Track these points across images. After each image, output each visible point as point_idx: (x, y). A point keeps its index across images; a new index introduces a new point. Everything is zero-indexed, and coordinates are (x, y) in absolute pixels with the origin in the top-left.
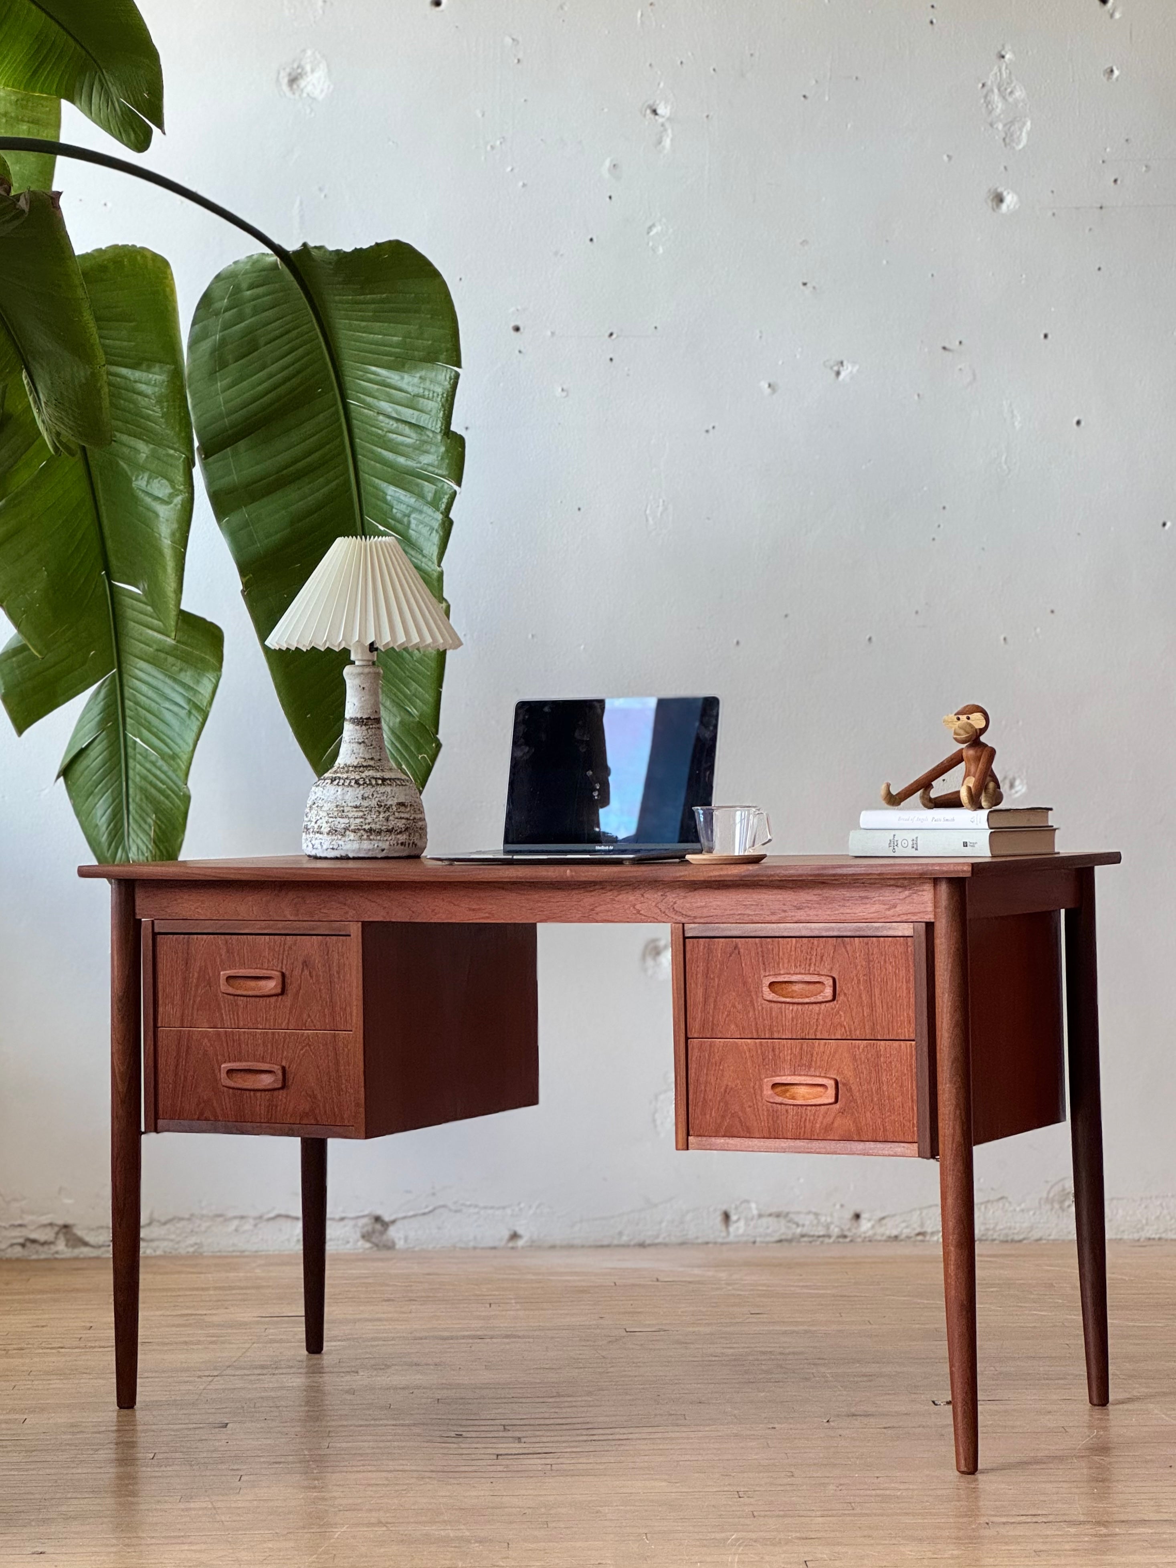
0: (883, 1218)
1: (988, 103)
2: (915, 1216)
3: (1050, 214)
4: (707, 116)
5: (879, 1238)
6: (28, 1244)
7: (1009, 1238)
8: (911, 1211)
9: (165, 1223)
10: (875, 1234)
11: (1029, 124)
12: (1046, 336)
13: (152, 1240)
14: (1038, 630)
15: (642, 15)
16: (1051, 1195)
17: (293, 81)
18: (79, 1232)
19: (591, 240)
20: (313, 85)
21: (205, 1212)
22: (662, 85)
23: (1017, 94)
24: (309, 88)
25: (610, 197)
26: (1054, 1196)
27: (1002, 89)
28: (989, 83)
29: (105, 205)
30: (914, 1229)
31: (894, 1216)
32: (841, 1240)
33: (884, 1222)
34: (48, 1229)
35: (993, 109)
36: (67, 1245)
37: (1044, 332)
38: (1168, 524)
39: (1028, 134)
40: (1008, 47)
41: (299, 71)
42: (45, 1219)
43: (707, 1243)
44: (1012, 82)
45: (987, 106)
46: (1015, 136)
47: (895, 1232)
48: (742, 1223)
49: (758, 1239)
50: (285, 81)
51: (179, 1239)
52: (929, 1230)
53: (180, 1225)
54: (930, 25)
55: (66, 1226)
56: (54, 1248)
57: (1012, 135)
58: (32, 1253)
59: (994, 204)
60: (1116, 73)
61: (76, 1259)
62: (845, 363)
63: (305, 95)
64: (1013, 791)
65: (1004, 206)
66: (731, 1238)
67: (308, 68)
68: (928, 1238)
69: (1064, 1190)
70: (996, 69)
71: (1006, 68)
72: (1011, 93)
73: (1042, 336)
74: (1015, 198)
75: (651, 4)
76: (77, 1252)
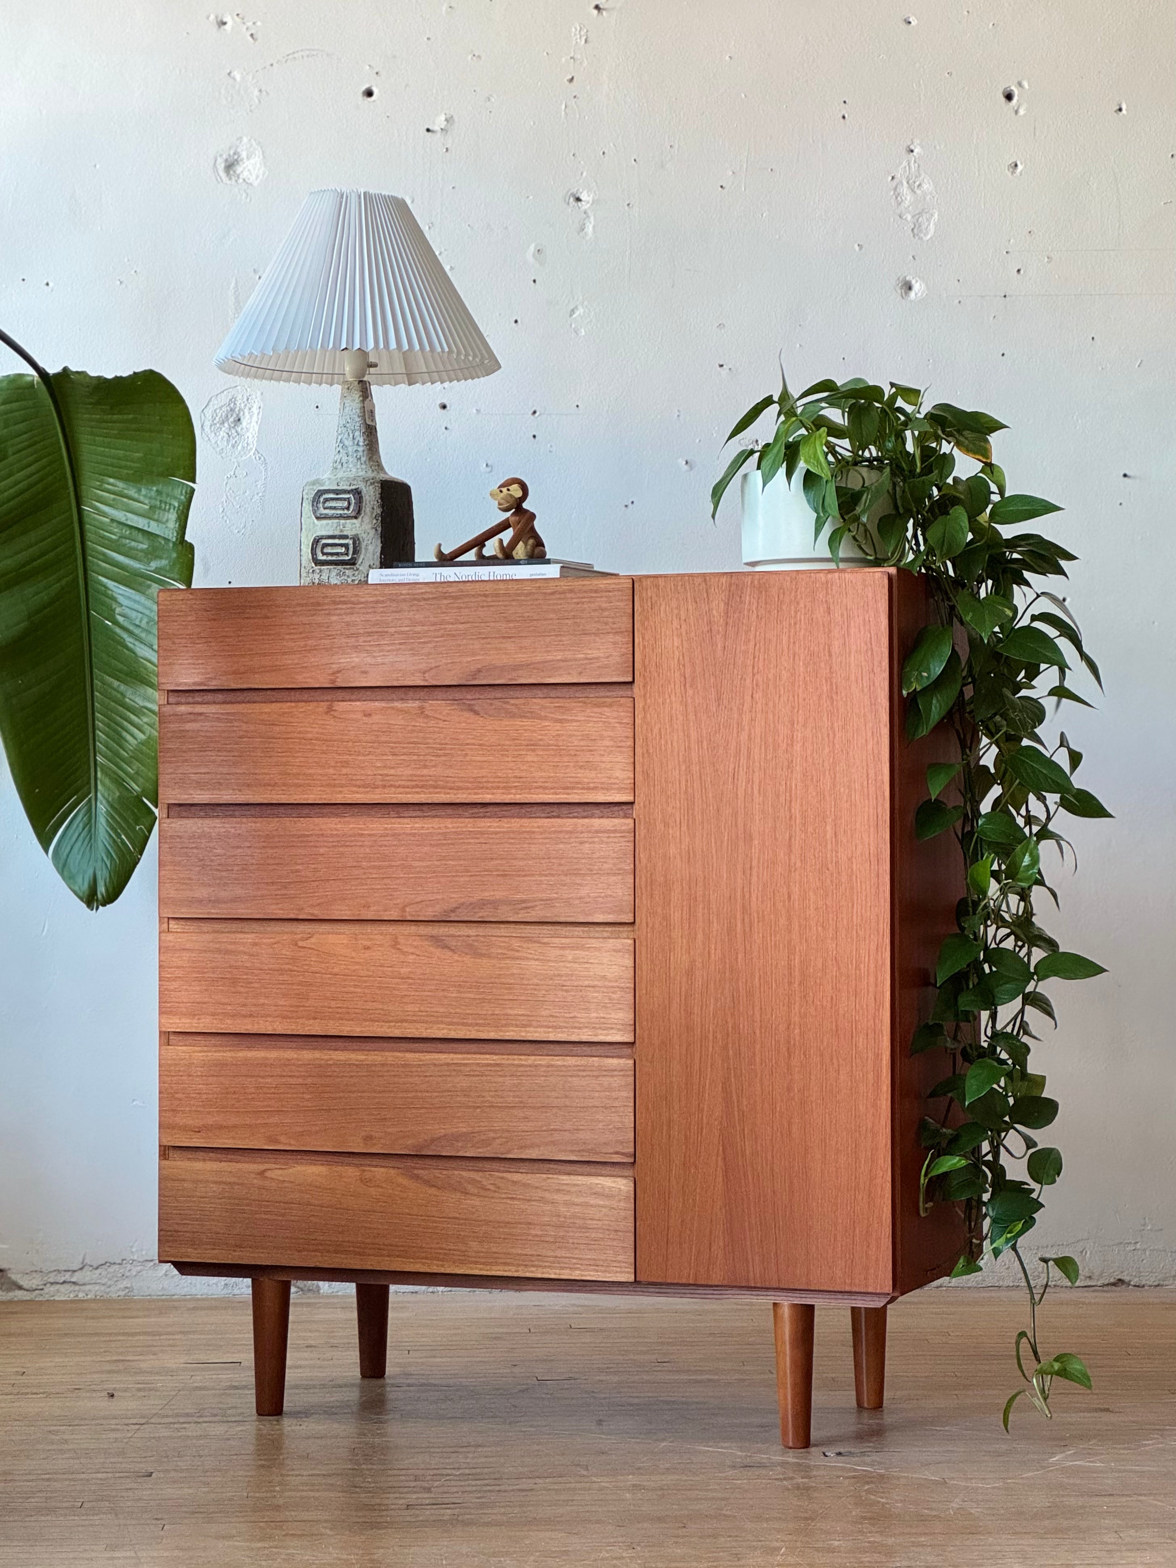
1: (897, 195)
3: (957, 301)
4: (628, 205)
9: (97, 1268)
11: (936, 215)
13: (84, 1284)
15: (566, 107)
17: (230, 166)
18: (12, 1276)
19: (516, 321)
20: (249, 171)
21: (135, 1258)
22: (584, 174)
23: (925, 186)
24: (245, 174)
25: (534, 281)
27: (911, 182)
28: (898, 176)
29: (47, 284)
35: (902, 201)
39: (935, 224)
40: (917, 141)
41: (236, 157)
44: (920, 176)
45: (896, 198)
46: (923, 227)
50: (221, 166)
51: (110, 1283)
53: (111, 1269)
54: (842, 120)
57: (920, 226)
59: (903, 292)
60: (1020, 167)
61: (10, 1302)
63: (241, 181)
65: (912, 294)
67: (244, 155)
70: (905, 164)
71: (915, 162)
74: (923, 285)
75: (575, 97)
76: (11, 1295)
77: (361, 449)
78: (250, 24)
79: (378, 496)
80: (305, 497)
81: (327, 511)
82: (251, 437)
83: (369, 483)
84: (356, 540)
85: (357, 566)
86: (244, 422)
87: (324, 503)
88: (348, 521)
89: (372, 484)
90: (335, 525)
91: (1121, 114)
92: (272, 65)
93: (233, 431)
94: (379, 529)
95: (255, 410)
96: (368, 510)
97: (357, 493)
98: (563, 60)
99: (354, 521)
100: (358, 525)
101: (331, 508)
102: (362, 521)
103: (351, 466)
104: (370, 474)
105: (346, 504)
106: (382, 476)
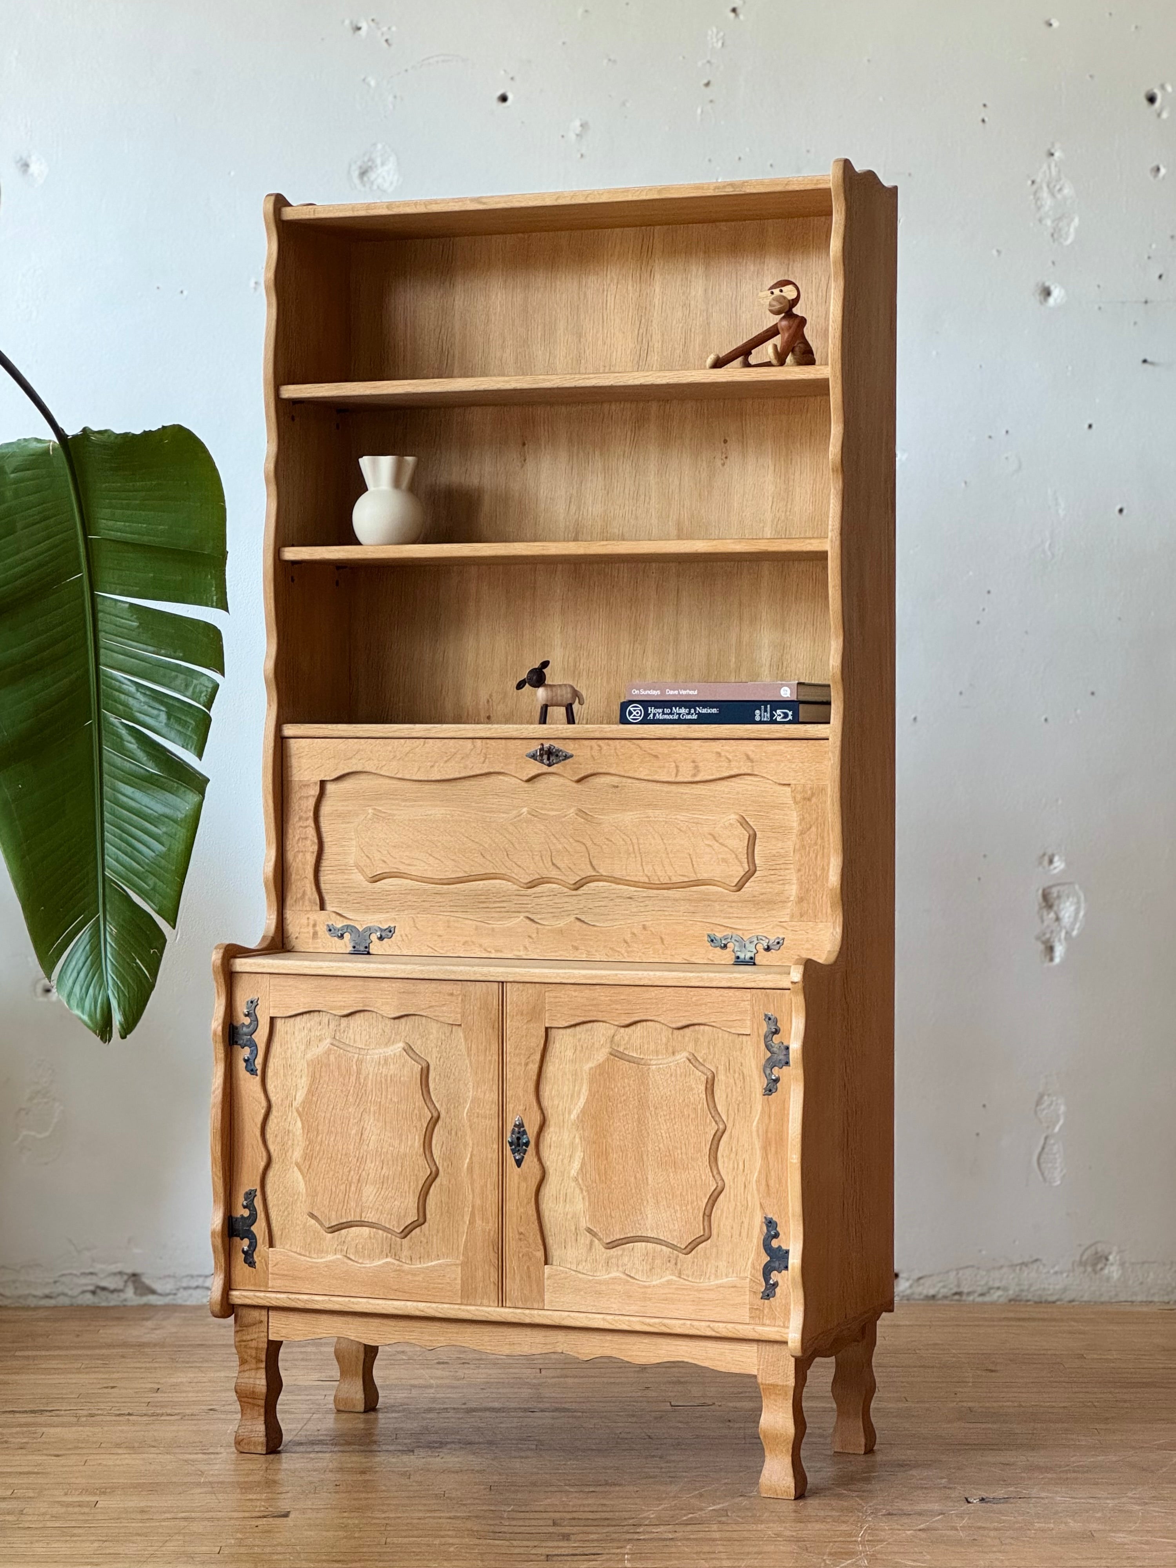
0: (920, 1278)
1: (1037, 199)
2: (952, 1275)
3: (1096, 307)
5: (917, 1297)
6: (98, 1291)
7: (1043, 1300)
8: (948, 1272)
10: (913, 1294)
11: (1076, 220)
12: (1090, 426)
14: (1079, 711)
15: (702, 112)
16: (1085, 1258)
17: (363, 173)
18: (147, 1281)
20: (384, 178)
23: (1066, 191)
24: (380, 180)
26: (1087, 1259)
27: (1051, 186)
28: (1038, 180)
29: (182, 292)
30: (951, 1289)
31: (931, 1276)
33: (922, 1281)
34: (118, 1277)
35: (1042, 206)
36: (135, 1293)
37: (1089, 422)
39: (1076, 230)
40: (1057, 145)
41: (370, 164)
42: (114, 1268)
44: (1060, 179)
46: (1063, 232)
47: (932, 1292)
50: (355, 174)
52: (966, 1290)
54: (981, 123)
55: (134, 1275)
56: (123, 1296)
57: (1060, 230)
58: (102, 1300)
59: (1042, 298)
60: (1163, 171)
61: (144, 1306)
63: (375, 187)
64: (1052, 867)
65: (1051, 300)
67: (378, 161)
68: (964, 1298)
69: (1096, 1253)
70: (1045, 167)
71: (1056, 166)
72: (1060, 190)
73: (1086, 426)
74: (1063, 292)
75: (711, 102)
76: (145, 1300)
78: (385, 29)
92: (406, 71)
98: (700, 64)
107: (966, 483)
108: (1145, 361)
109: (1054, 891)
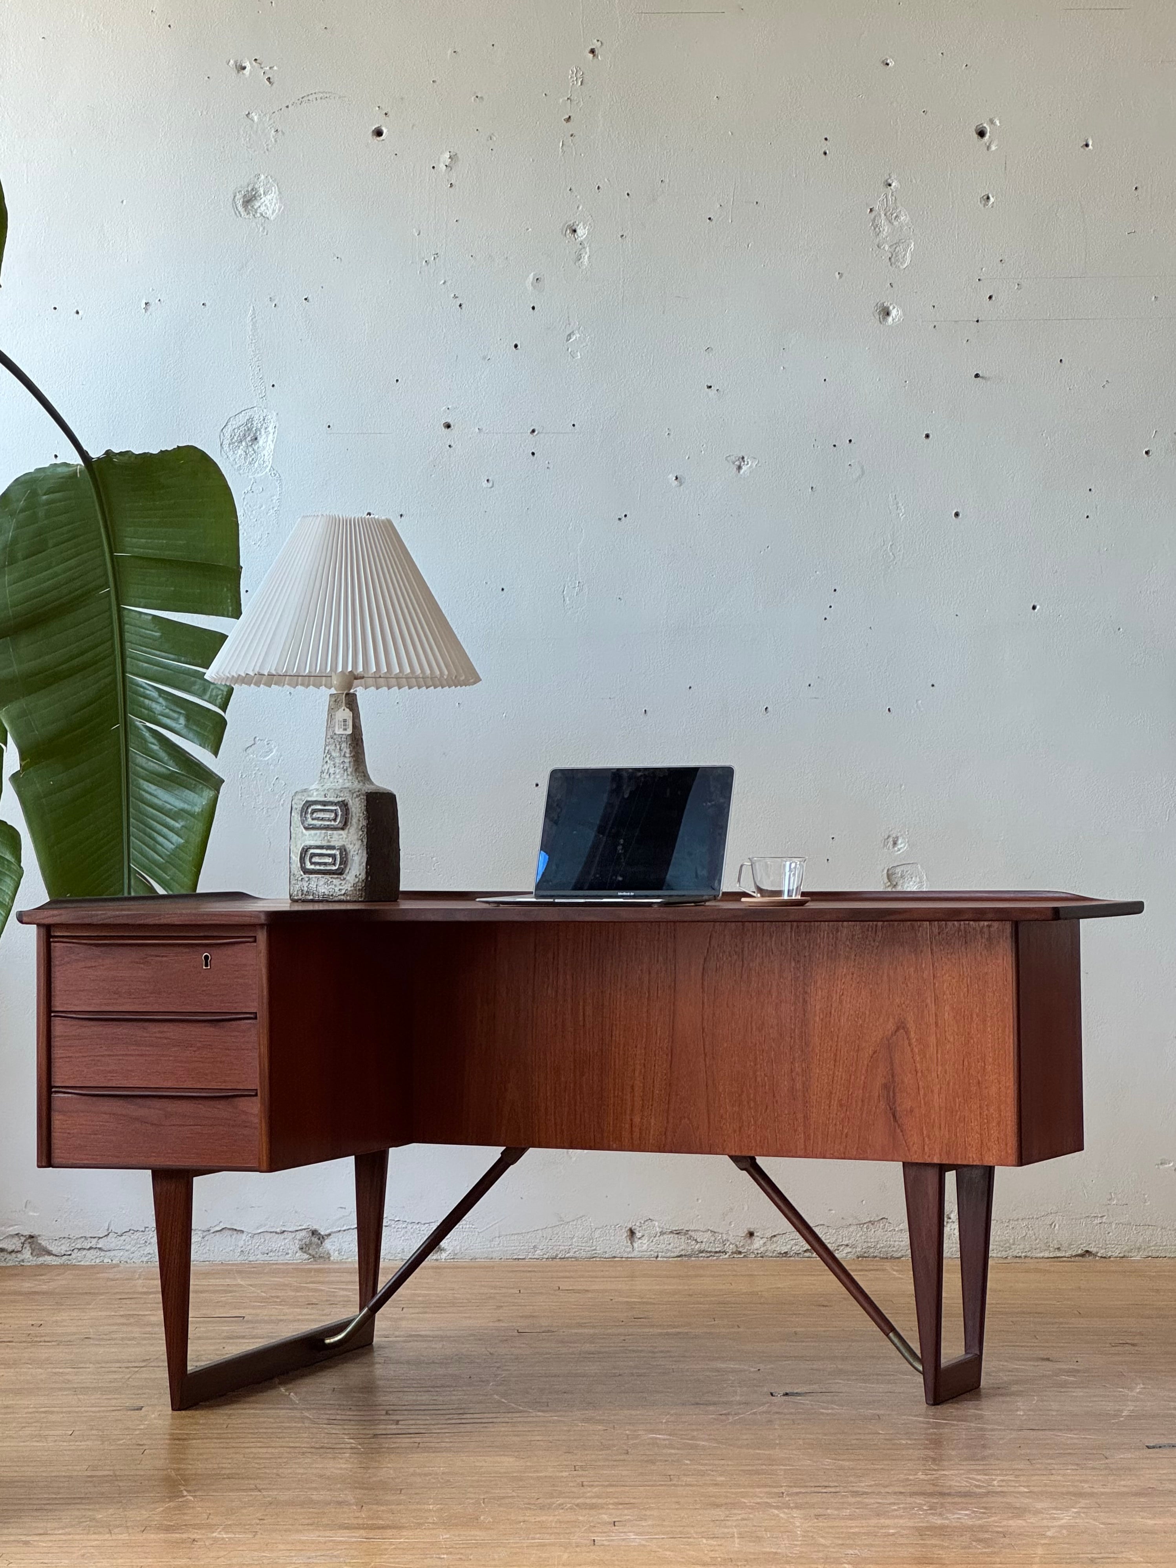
0: (774, 1236)
1: (875, 226)
3: (931, 326)
4: (622, 236)
5: (770, 1254)
7: (889, 1255)
9: (121, 1235)
10: (766, 1251)
11: (912, 245)
12: (927, 436)
13: (109, 1250)
14: (920, 702)
15: (563, 145)
17: (249, 200)
18: (43, 1243)
19: (516, 346)
20: (266, 206)
22: (580, 208)
23: (902, 218)
24: (263, 209)
25: (533, 308)
27: (888, 214)
28: (876, 208)
29: (77, 312)
30: (802, 1246)
31: (783, 1234)
32: (735, 1256)
33: (775, 1239)
34: (15, 1240)
35: (880, 231)
36: (32, 1254)
37: (926, 432)
38: (1038, 607)
39: (912, 255)
40: (894, 176)
41: (254, 193)
42: (12, 1230)
43: (615, 1257)
44: (897, 208)
45: (875, 229)
46: (900, 257)
47: (784, 1249)
48: (645, 1240)
49: (660, 1254)
50: (240, 201)
53: (135, 1236)
54: (823, 156)
55: (31, 1237)
56: (20, 1257)
57: (897, 256)
58: (1, 1261)
59: (881, 317)
60: (992, 200)
61: (41, 1266)
62: (745, 459)
63: (258, 215)
64: (896, 849)
65: (890, 319)
66: (635, 1254)
67: (261, 191)
70: (882, 197)
71: (892, 195)
73: (924, 436)
74: (900, 311)
75: (572, 135)
76: (41, 1260)
77: (347, 760)
78: (267, 68)
79: (364, 808)
80: (294, 806)
81: (315, 822)
82: (266, 455)
83: (355, 795)
84: (343, 850)
85: (344, 876)
86: (261, 441)
87: (312, 813)
88: (335, 832)
89: (358, 796)
90: (323, 836)
91: (1087, 149)
92: (287, 107)
93: (251, 449)
94: (365, 841)
95: (271, 429)
96: (354, 821)
97: (344, 805)
98: (561, 100)
99: (341, 832)
100: (345, 836)
101: (318, 819)
102: (349, 832)
103: (338, 777)
104: (357, 785)
105: (333, 816)
106: (368, 788)
107: (812, 488)
108: (977, 376)
109: (899, 870)
